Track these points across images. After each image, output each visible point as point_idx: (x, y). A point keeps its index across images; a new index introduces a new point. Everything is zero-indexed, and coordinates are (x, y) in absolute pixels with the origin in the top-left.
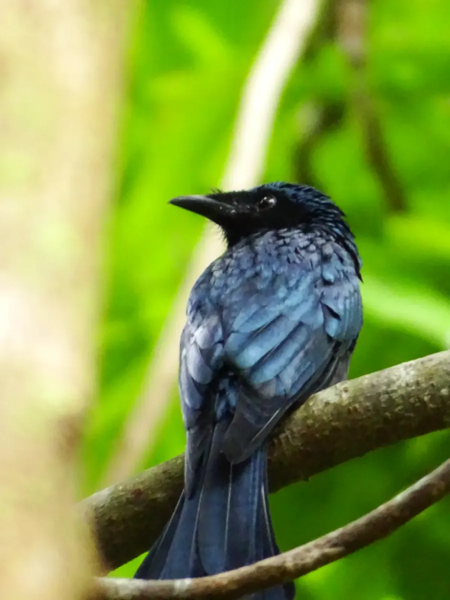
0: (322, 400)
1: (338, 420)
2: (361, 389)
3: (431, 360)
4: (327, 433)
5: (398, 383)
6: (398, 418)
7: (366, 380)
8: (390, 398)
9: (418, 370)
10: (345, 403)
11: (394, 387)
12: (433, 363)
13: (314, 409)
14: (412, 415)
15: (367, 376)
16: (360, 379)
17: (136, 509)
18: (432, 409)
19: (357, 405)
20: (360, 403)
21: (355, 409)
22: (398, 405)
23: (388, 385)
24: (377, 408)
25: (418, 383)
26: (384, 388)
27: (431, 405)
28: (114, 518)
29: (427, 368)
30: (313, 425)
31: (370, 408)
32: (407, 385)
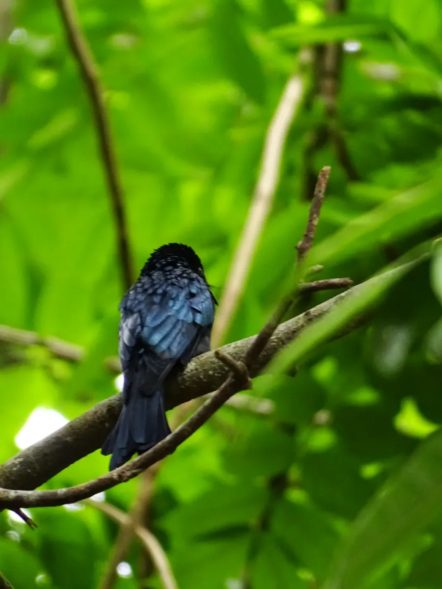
6: (188, 388)
12: (204, 358)
17: (58, 447)
18: (205, 382)
25: (196, 369)
27: (205, 380)
28: (47, 452)
29: (201, 361)
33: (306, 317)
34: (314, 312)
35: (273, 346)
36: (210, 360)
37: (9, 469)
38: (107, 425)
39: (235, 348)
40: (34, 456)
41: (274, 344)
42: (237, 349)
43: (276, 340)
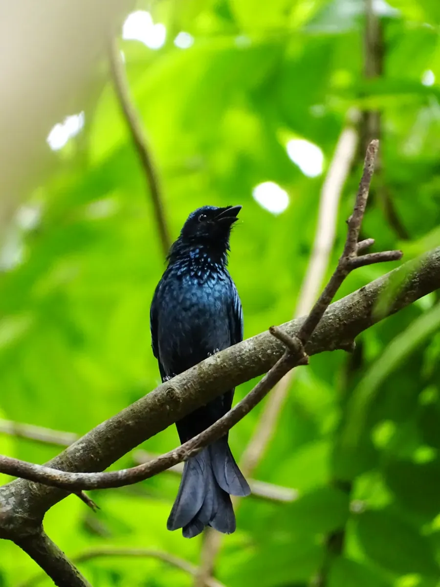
0: (207, 363)
1: (216, 373)
2: (226, 355)
3: (260, 336)
4: (212, 380)
5: (245, 350)
6: (247, 368)
7: (229, 350)
8: (242, 358)
9: (255, 342)
10: (219, 364)
11: (243, 352)
12: (262, 337)
13: (204, 368)
14: (254, 365)
15: (229, 348)
16: (225, 350)
17: (120, 431)
18: (264, 361)
19: (225, 364)
20: (227, 363)
21: (224, 366)
22: (246, 361)
23: (240, 352)
24: (236, 364)
25: (255, 349)
26: (238, 353)
27: (263, 359)
28: (109, 437)
29: (258, 340)
30: (204, 377)
31: (232, 365)
32: (250, 350)
33: (361, 293)
34: (369, 288)
35: (330, 323)
36: (268, 339)
37: (73, 455)
38: (168, 407)
39: (291, 326)
40: (96, 441)
41: (331, 320)
42: (294, 328)
43: (332, 317)
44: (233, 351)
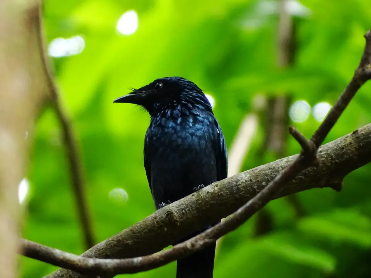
1: (213, 200)
2: (224, 185)
3: (257, 169)
4: (208, 206)
5: (241, 181)
8: (238, 188)
9: (251, 174)
10: (216, 192)
11: (240, 183)
12: (258, 171)
13: (202, 195)
20: (224, 191)
21: (221, 194)
22: (242, 191)
23: (237, 182)
24: (232, 193)
25: (251, 180)
26: (235, 183)
29: (255, 173)
30: (201, 203)
31: (229, 194)
33: (354, 135)
34: (362, 131)
35: (323, 161)
36: (264, 172)
38: (166, 229)
39: (287, 162)
41: (324, 159)
43: (325, 156)
44: (231, 182)
